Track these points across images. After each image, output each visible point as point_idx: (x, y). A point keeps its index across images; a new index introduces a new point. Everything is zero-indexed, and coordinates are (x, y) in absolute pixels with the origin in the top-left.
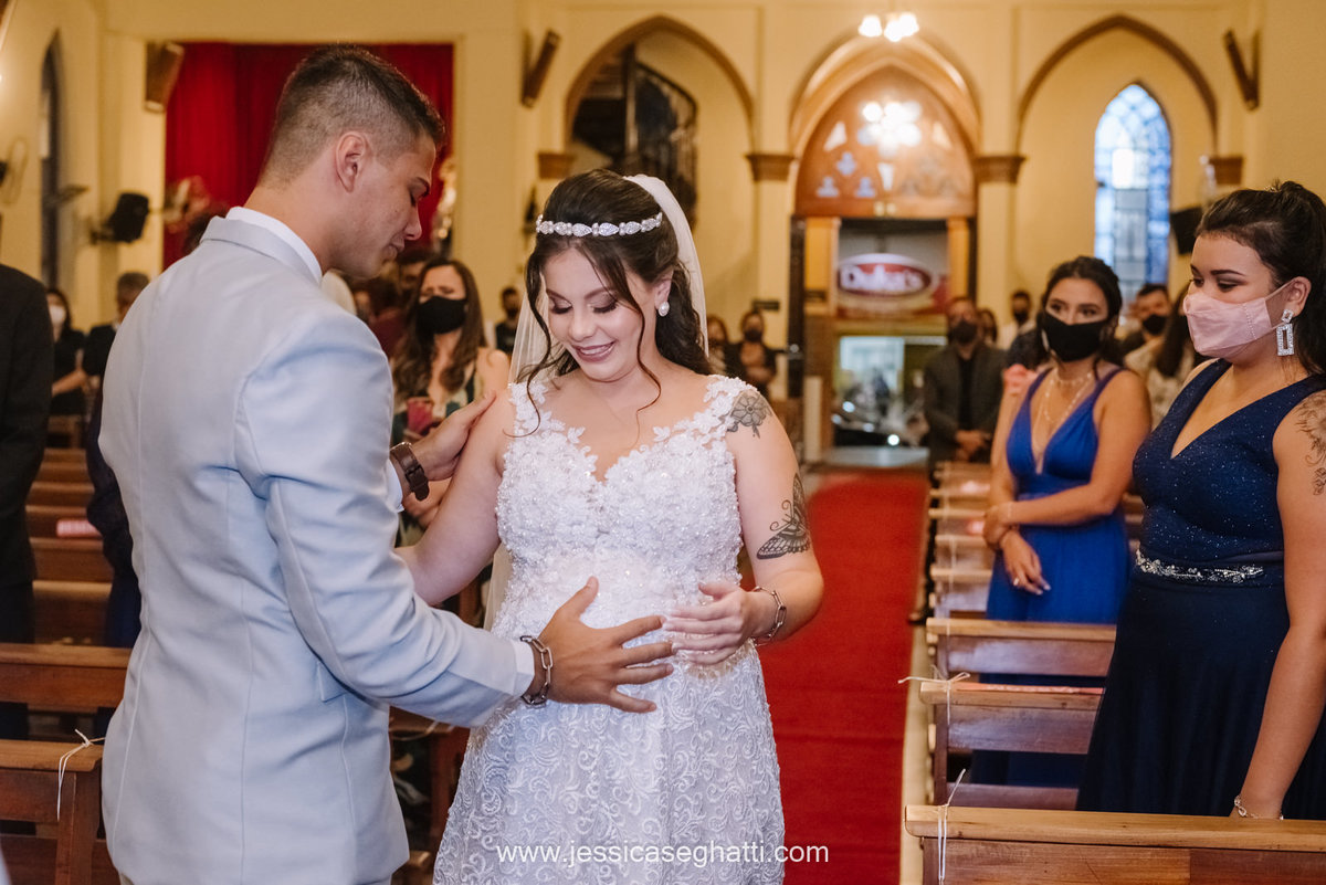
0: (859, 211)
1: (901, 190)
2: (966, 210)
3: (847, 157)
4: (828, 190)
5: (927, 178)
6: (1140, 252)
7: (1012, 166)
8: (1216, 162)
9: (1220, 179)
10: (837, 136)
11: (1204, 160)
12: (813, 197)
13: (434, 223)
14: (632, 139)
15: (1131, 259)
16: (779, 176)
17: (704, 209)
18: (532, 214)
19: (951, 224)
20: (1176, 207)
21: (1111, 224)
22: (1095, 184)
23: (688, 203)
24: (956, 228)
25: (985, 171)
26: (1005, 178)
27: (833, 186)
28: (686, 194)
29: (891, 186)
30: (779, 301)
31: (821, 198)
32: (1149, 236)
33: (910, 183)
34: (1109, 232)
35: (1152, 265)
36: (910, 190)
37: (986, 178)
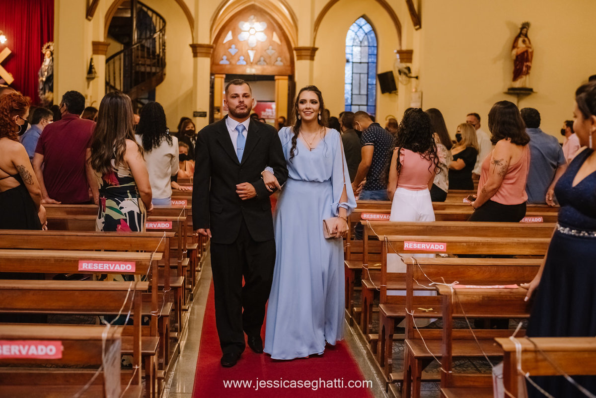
0: (239, 71)
1: (257, 62)
2: (289, 73)
3: (233, 46)
4: (224, 62)
5: (270, 57)
6: (364, 92)
7: (311, 52)
8: (400, 52)
9: (402, 60)
10: (229, 37)
11: (395, 51)
12: (218, 65)
13: (39, 73)
15: (360, 94)
16: (206, 55)
17: (168, 70)
18: (91, 71)
19: (276, 77)
20: (380, 71)
21: (351, 78)
22: (346, 61)
23: (162, 66)
24: (278, 79)
25: (299, 54)
26: (309, 57)
27: (227, 59)
28: (161, 63)
29: (253, 60)
30: (206, 112)
31: (222, 65)
32: (368, 84)
33: (262, 59)
34: (350, 82)
35: (369, 97)
36: (262, 62)
37: (300, 57)
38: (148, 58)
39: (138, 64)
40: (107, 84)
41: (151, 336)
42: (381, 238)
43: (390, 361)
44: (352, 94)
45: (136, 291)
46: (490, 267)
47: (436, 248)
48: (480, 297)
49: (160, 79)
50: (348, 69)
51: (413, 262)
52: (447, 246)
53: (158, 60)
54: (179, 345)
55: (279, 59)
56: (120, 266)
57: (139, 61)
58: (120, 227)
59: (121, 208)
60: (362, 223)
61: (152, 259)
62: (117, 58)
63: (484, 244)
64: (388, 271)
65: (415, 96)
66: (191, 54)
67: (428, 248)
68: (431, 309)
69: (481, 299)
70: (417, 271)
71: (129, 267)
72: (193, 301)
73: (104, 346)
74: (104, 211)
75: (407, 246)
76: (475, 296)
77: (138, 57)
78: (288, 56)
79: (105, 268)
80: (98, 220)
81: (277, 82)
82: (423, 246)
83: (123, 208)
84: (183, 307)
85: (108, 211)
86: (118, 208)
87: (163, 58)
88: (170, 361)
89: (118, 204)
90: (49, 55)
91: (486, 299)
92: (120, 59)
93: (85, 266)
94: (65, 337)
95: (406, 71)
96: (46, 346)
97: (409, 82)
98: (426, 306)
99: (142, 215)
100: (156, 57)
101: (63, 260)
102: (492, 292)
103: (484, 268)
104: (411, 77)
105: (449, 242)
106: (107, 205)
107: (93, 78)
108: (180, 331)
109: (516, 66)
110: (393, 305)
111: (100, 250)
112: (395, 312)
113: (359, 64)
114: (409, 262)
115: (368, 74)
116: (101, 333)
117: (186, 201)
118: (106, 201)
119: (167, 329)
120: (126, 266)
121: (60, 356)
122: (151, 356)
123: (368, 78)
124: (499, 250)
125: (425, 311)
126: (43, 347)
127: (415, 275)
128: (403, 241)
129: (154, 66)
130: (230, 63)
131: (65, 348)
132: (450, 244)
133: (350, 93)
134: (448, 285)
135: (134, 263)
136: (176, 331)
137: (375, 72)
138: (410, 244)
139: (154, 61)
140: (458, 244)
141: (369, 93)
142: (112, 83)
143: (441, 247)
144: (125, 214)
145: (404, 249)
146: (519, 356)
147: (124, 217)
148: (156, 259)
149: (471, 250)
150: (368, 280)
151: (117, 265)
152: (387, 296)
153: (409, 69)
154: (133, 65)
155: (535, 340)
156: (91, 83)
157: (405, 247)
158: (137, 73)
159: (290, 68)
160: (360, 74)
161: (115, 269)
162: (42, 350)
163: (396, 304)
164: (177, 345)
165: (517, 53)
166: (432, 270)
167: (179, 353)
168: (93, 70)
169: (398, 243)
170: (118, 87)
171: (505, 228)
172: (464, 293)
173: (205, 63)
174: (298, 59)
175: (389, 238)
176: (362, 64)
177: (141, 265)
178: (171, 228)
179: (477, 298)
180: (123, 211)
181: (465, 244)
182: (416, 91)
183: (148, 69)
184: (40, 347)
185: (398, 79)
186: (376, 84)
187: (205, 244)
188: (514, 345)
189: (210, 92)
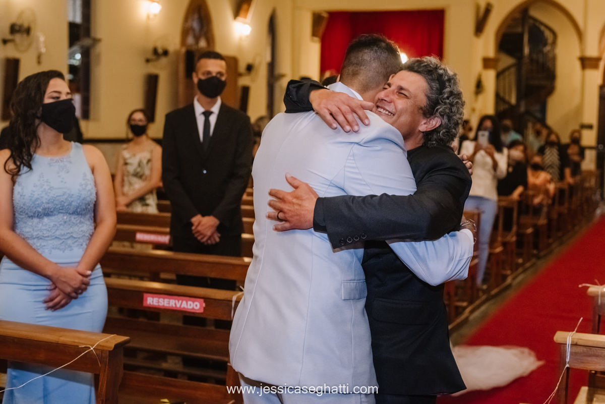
14: (526, 51)
17: (559, 82)
23: (552, 79)
28: (550, 76)
30: (592, 125)
40: (498, 97)
49: (550, 90)
53: (548, 73)
62: (507, 73)
66: (580, 67)
87: (553, 71)
92: (512, 73)
96: (193, 302)
100: (546, 71)
107: (482, 92)
121: (202, 311)
139: (544, 74)
162: (190, 305)
168: (482, 85)
173: (596, 75)
183: (538, 82)
184: (189, 303)
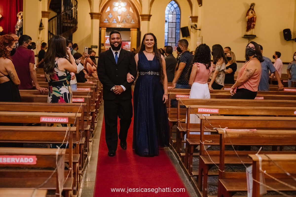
0: (113, 26)
1: (122, 22)
2: (138, 27)
3: (110, 14)
5: (128, 19)
6: (174, 36)
7: (149, 17)
8: (191, 17)
9: (193, 21)
10: (108, 9)
11: (189, 17)
12: (103, 23)
13: (16, 27)
15: (172, 38)
16: (97, 18)
17: (79, 25)
18: (41, 25)
19: (131, 29)
20: (182, 26)
21: (168, 30)
22: (165, 21)
23: (76, 24)
24: (132, 30)
25: (143, 18)
26: (147, 19)
27: (107, 20)
28: (75, 22)
29: (120, 21)
30: (97, 46)
31: (105, 23)
32: (176, 33)
33: (124, 20)
34: (167, 31)
35: (176, 39)
36: (124, 22)
37: (143, 19)
38: (69, 19)
39: (64, 22)
40: (49, 32)
41: (76, 153)
42: (187, 106)
43: (191, 166)
44: (168, 38)
45: (70, 131)
46: (241, 121)
47: (214, 112)
48: (238, 135)
49: (75, 29)
50: (166, 25)
51: (204, 118)
52: (219, 110)
53: (74, 20)
54: (88, 158)
55: (133, 20)
56: (61, 120)
57: (65, 21)
58: (60, 100)
59: (60, 91)
60: (177, 100)
61: (76, 116)
62: (54, 19)
63: (237, 110)
64: (190, 123)
65: (199, 39)
66: (90, 18)
67: (210, 111)
68: (211, 141)
69: (239, 136)
70: (206, 122)
71: (65, 120)
72: (94, 137)
73: (57, 158)
74: (52, 93)
75: (200, 110)
76: (236, 135)
77: (64, 19)
78: (137, 19)
79: (53, 121)
80: (49, 97)
81: (131, 31)
82: (207, 110)
83: (61, 91)
84: (90, 140)
85: (54, 93)
86: (59, 91)
87: (76, 19)
88: (84, 166)
89: (59, 89)
90: (20, 18)
91: (241, 136)
92: (55, 20)
93: (43, 120)
94: (37, 154)
95: (195, 26)
96: (29, 158)
97: (196, 32)
98: (209, 139)
99: (70, 94)
100: (73, 19)
101: (33, 117)
102: (244, 133)
103: (238, 121)
104: (197, 29)
105: (220, 109)
106: (53, 90)
107: (42, 29)
108: (88, 151)
109: (248, 24)
110: (192, 139)
111: (50, 112)
112: (194, 142)
113: (172, 23)
114: (202, 118)
115: (176, 28)
116: (56, 152)
117: (90, 88)
118: (53, 88)
119: (83, 150)
120: (63, 119)
121: (35, 163)
122: (76, 164)
123: (176, 30)
124: (245, 112)
125: (208, 142)
126: (27, 159)
127: (205, 124)
128: (198, 108)
129: (72, 23)
130: (109, 22)
131: (38, 159)
132: (220, 110)
133: (167, 37)
134: (223, 129)
135: (68, 118)
136: (86, 151)
137: (179, 27)
138: (201, 109)
139: (72, 21)
140: (224, 109)
141: (176, 37)
142: (51, 32)
143: (216, 111)
144: (62, 94)
145: (198, 112)
146: (260, 163)
147: (62, 96)
148: (79, 116)
149: (230, 112)
150: (180, 127)
151: (59, 119)
152: (190, 135)
153: (196, 25)
154: (62, 23)
155: (269, 155)
156: (41, 31)
157: (199, 111)
158: (63, 26)
159: (138, 25)
160: (172, 28)
161: (59, 121)
162: (26, 160)
163: (194, 138)
164: (87, 158)
165: (248, 18)
166: (213, 122)
167: (88, 162)
168: (42, 25)
169: (195, 109)
170: (54, 34)
171: (246, 102)
172: (230, 133)
173: (97, 22)
174: (142, 20)
175: (191, 107)
176: (173, 23)
177: (71, 119)
178: (84, 101)
179: (237, 136)
180: (61, 93)
181: (228, 110)
182: (199, 36)
183: (69, 25)
184: (25, 159)
185: (191, 30)
186: (180, 33)
187: (98, 110)
188: (258, 158)
189: (99, 36)
